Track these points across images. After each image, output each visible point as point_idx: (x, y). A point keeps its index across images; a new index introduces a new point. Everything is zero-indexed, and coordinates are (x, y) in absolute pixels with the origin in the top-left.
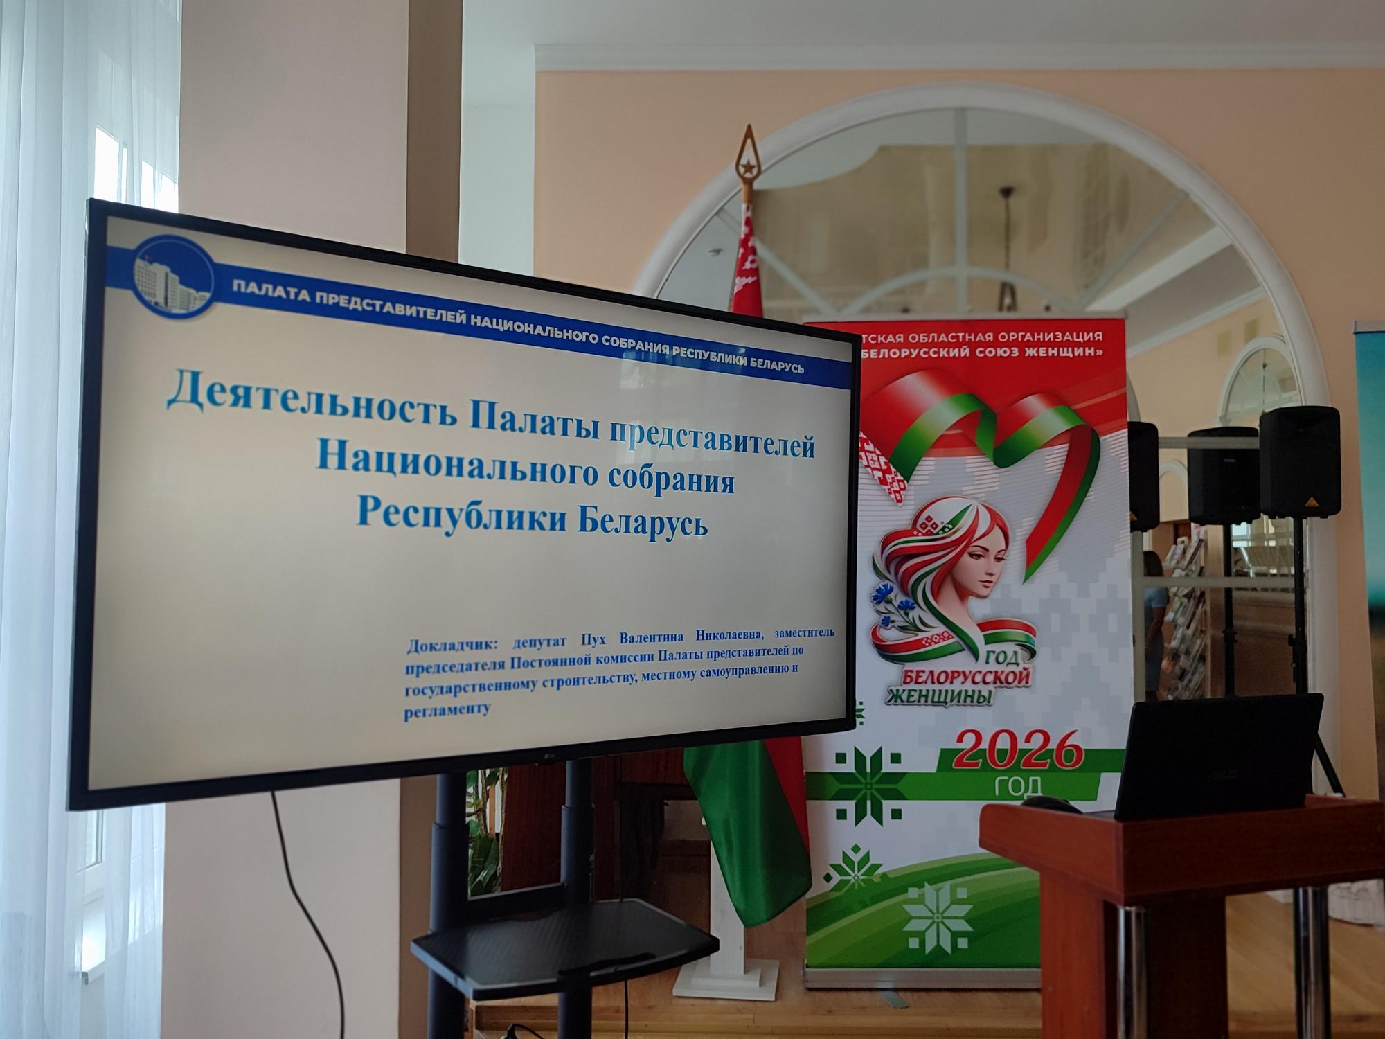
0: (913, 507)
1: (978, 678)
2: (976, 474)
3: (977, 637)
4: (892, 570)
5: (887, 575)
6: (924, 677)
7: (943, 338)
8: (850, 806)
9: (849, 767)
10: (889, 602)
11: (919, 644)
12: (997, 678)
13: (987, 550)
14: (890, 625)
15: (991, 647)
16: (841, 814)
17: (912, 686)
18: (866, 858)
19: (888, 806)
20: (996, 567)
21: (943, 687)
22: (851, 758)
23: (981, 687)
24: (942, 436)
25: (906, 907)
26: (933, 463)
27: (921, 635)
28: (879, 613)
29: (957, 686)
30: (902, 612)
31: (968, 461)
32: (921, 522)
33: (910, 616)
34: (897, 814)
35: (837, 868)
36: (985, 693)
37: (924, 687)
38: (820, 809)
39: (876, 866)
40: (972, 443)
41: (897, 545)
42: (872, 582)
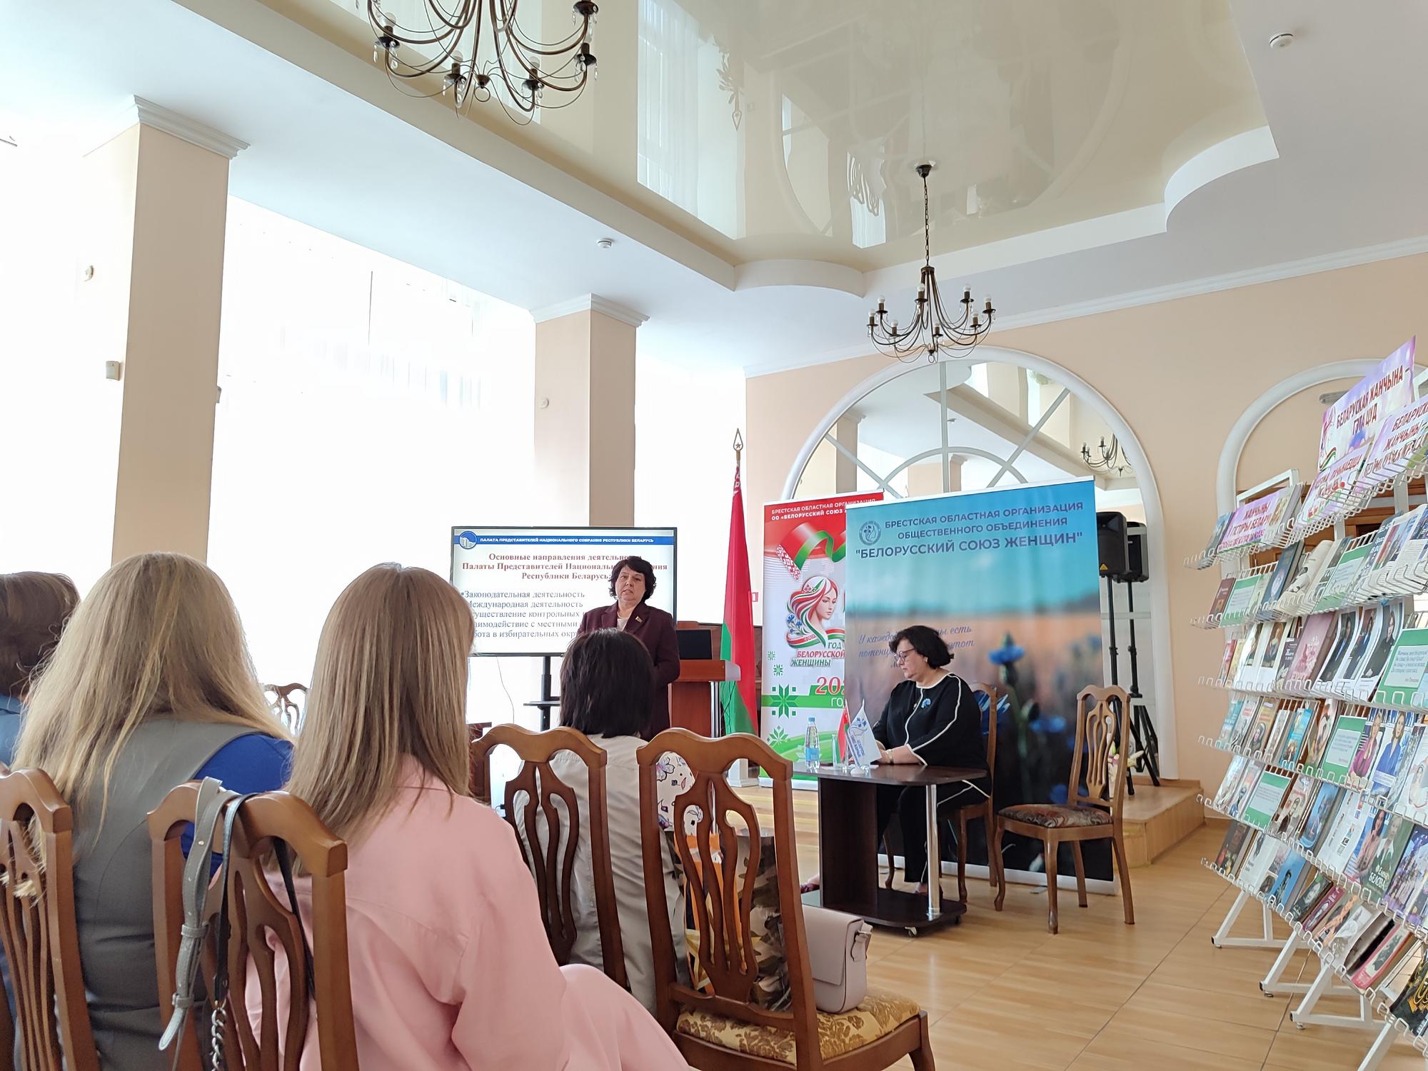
1: (825, 655)
2: (826, 565)
3: (825, 636)
4: (794, 608)
5: (791, 609)
7: (814, 507)
9: (777, 693)
10: (793, 622)
12: (833, 654)
13: (829, 598)
15: (830, 641)
16: (774, 713)
17: (801, 658)
18: (783, 731)
19: (791, 709)
20: (833, 606)
21: (812, 659)
22: (777, 689)
23: (826, 658)
24: (814, 550)
25: (797, 753)
26: (810, 562)
28: (789, 627)
29: (817, 658)
30: (798, 626)
31: (823, 560)
32: (805, 588)
33: (800, 628)
34: (794, 713)
35: (772, 735)
36: (828, 661)
37: (805, 659)
38: (766, 711)
39: (786, 736)
40: (825, 553)
41: (795, 599)
42: (787, 614)
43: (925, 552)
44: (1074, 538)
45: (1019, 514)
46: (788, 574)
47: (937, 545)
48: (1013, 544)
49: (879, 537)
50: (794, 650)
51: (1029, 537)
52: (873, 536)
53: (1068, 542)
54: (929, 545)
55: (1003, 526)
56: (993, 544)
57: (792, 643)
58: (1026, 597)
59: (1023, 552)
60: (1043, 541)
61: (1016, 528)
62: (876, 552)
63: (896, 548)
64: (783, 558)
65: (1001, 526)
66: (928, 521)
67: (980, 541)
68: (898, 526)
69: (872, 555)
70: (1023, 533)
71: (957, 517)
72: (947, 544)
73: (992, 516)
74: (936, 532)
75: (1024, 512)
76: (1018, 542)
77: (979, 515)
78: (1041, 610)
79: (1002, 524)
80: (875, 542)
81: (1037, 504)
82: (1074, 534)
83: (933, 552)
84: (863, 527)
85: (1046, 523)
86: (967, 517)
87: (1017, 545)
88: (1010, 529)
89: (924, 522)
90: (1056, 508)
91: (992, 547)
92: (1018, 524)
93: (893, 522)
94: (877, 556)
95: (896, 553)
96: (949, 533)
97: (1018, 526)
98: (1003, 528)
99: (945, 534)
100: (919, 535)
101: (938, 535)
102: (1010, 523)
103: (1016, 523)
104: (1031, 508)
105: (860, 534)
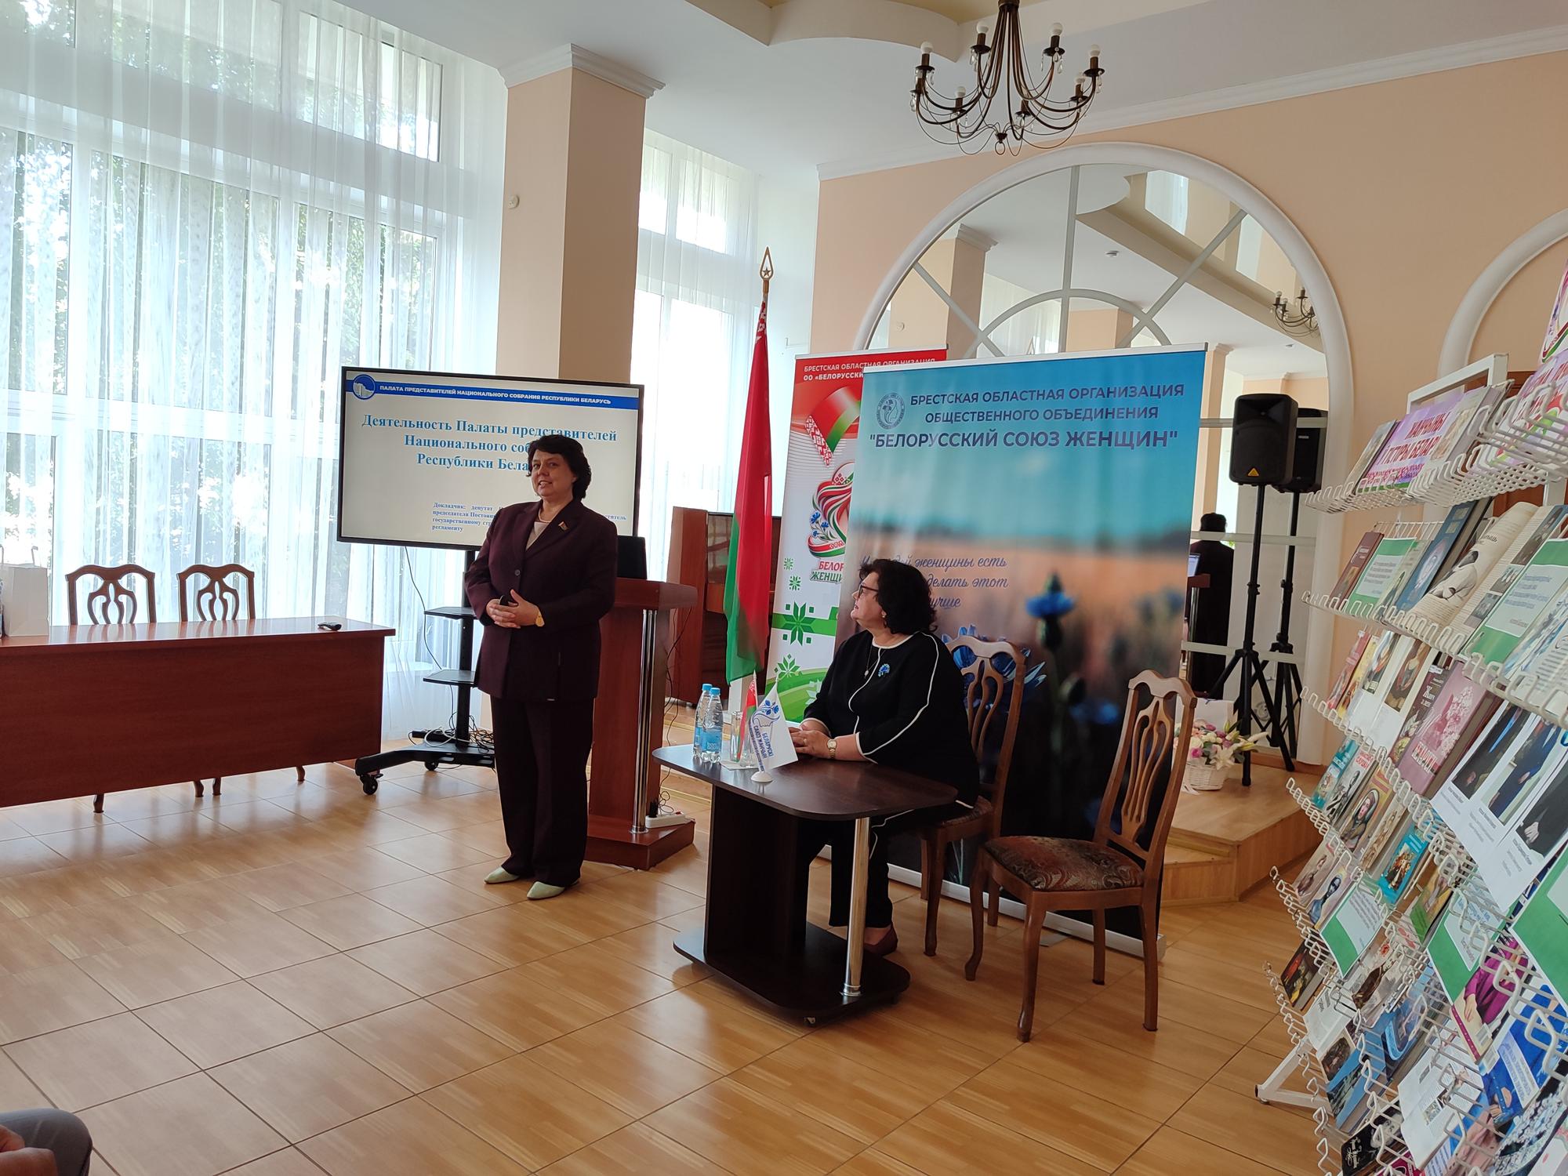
0: (833, 469)
4: (821, 503)
5: (817, 506)
6: (829, 565)
7: (857, 366)
8: (789, 633)
9: (791, 613)
10: (817, 522)
11: (827, 547)
14: (817, 535)
16: (785, 637)
17: (823, 571)
18: (793, 662)
19: (806, 635)
21: (836, 573)
22: (792, 608)
24: (851, 426)
25: (808, 691)
26: (844, 442)
27: (830, 542)
28: (813, 529)
30: (823, 528)
32: (836, 478)
33: (826, 531)
34: (809, 641)
35: (780, 665)
37: (827, 572)
38: (777, 634)
39: (797, 667)
41: (824, 490)
42: (811, 511)
43: (958, 444)
44: (1164, 439)
45: (1091, 397)
46: (817, 457)
47: (975, 434)
48: (1078, 442)
49: (901, 417)
50: (816, 560)
51: (1101, 433)
52: (893, 416)
53: (1155, 445)
54: (964, 434)
55: (1067, 413)
56: (1049, 439)
57: (815, 551)
58: (1086, 524)
59: (1090, 455)
60: (1120, 442)
61: (1084, 418)
62: (895, 439)
63: (921, 436)
64: (813, 434)
65: (1063, 413)
66: (967, 398)
67: (1033, 433)
68: (927, 403)
69: (890, 443)
70: (1094, 425)
71: (1006, 395)
72: (988, 434)
73: (1053, 396)
74: (976, 415)
75: (1098, 395)
76: (1084, 439)
77: (1035, 394)
78: (1104, 545)
79: (1066, 410)
80: (895, 425)
81: (1118, 384)
82: (1165, 433)
83: (969, 445)
84: (882, 402)
85: (1128, 413)
86: (1018, 396)
87: (1082, 445)
88: (1076, 418)
89: (962, 399)
90: (1143, 391)
91: (1047, 444)
92: (1089, 412)
93: (920, 397)
94: (895, 446)
95: (921, 442)
96: (992, 418)
97: (1088, 416)
98: (1066, 416)
99: (987, 420)
100: (953, 419)
101: (978, 420)
102: (1076, 410)
103: (1087, 410)
104: (1109, 389)
105: (879, 411)
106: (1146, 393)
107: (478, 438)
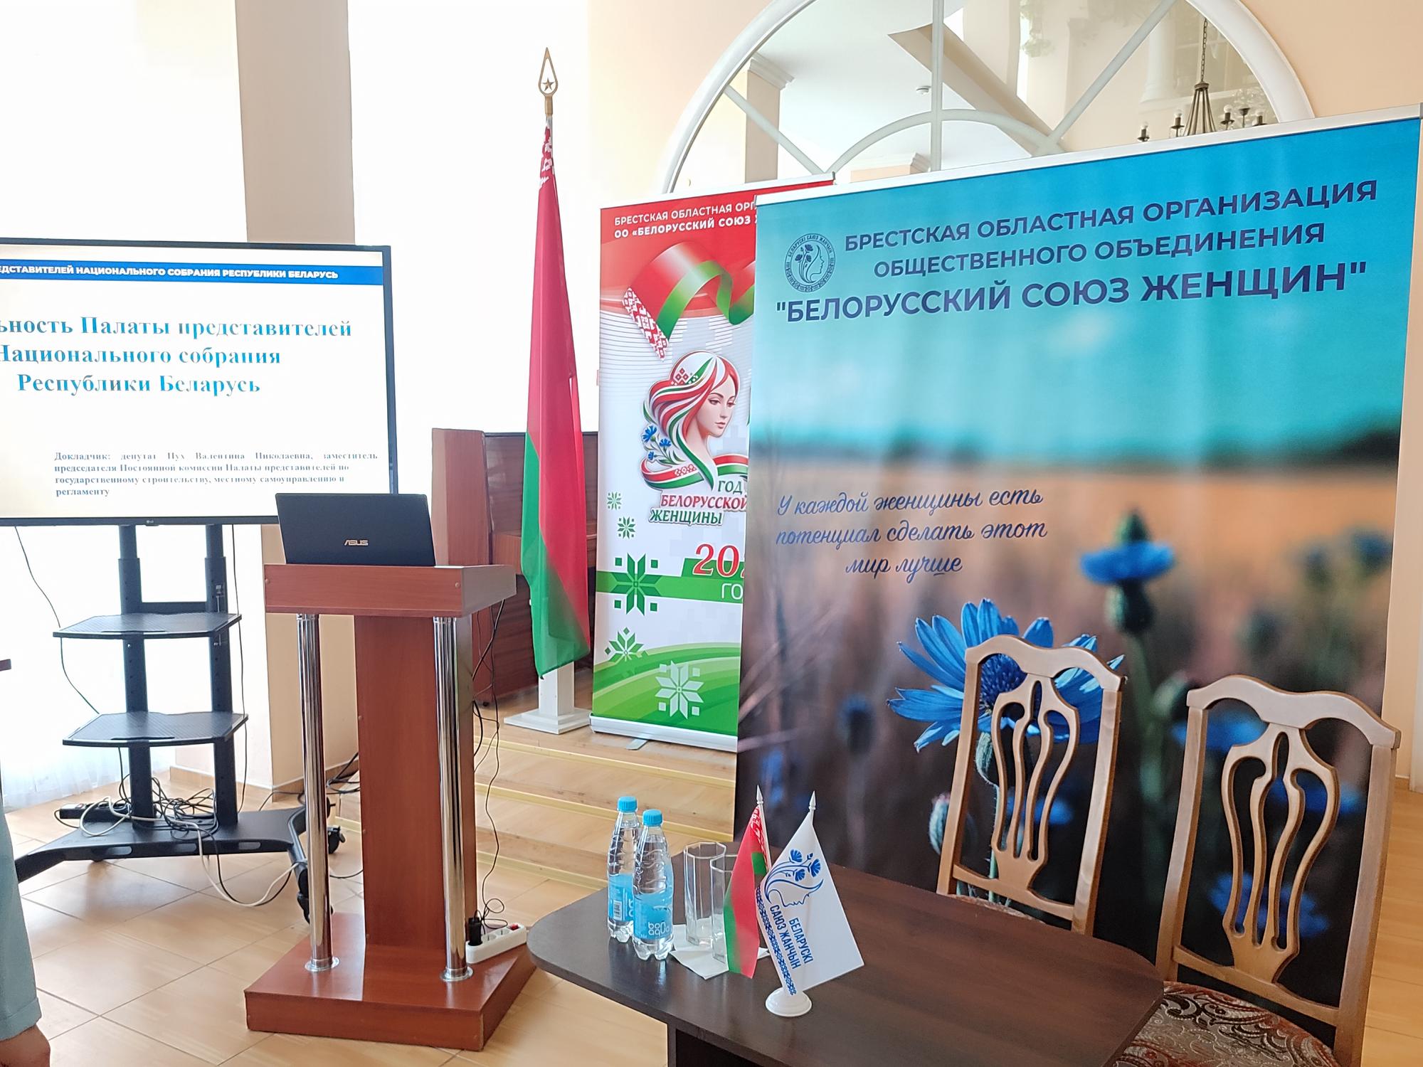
0: (671, 362)
2: (716, 331)
3: (713, 468)
4: (656, 413)
5: (651, 416)
6: (675, 500)
8: (623, 598)
11: (671, 474)
12: (726, 503)
13: (721, 396)
14: (654, 459)
15: (722, 478)
16: (618, 604)
17: (667, 508)
18: (633, 638)
20: (728, 411)
21: (688, 510)
22: (625, 562)
23: (714, 510)
24: (692, 300)
25: (658, 679)
26: (685, 323)
27: (674, 467)
28: (647, 449)
29: (698, 509)
30: (662, 448)
31: (711, 320)
32: (676, 375)
33: (667, 452)
34: (654, 607)
35: (614, 644)
36: (717, 515)
37: (674, 509)
38: (605, 599)
39: (640, 646)
40: (714, 305)
41: (660, 393)
42: (642, 424)
43: (938, 309)
44: (1340, 277)
45: (1187, 215)
47: (968, 291)
48: (1165, 292)
49: (829, 272)
50: (653, 495)
51: (1210, 275)
52: (815, 271)
53: (1320, 287)
55: (1140, 246)
56: (1110, 291)
57: (653, 481)
58: (1186, 427)
59: (1191, 312)
60: (1249, 286)
62: (821, 306)
63: (869, 299)
64: (636, 314)
65: (1134, 246)
66: (948, 233)
67: (1077, 284)
68: (875, 246)
69: (812, 314)
70: (1195, 263)
71: (1021, 223)
72: (992, 290)
73: (1112, 220)
74: (967, 261)
76: (1177, 287)
77: (1077, 219)
78: (1225, 460)
79: (1139, 241)
80: (820, 284)
81: (1241, 187)
82: (1341, 267)
83: (958, 309)
84: (794, 248)
85: (1263, 237)
86: (1046, 223)
87: (1173, 296)
88: (1158, 252)
89: (939, 235)
90: (1293, 198)
91: (1107, 298)
92: (1183, 241)
93: (862, 237)
94: (823, 318)
95: (869, 309)
96: (999, 262)
97: (1182, 246)
98: (1139, 250)
99: (988, 266)
100: (926, 268)
101: (972, 267)
102: (1159, 240)
103: (1178, 238)
104: (1222, 199)
105: (788, 265)
106: (1298, 201)
107: (120, 342)
